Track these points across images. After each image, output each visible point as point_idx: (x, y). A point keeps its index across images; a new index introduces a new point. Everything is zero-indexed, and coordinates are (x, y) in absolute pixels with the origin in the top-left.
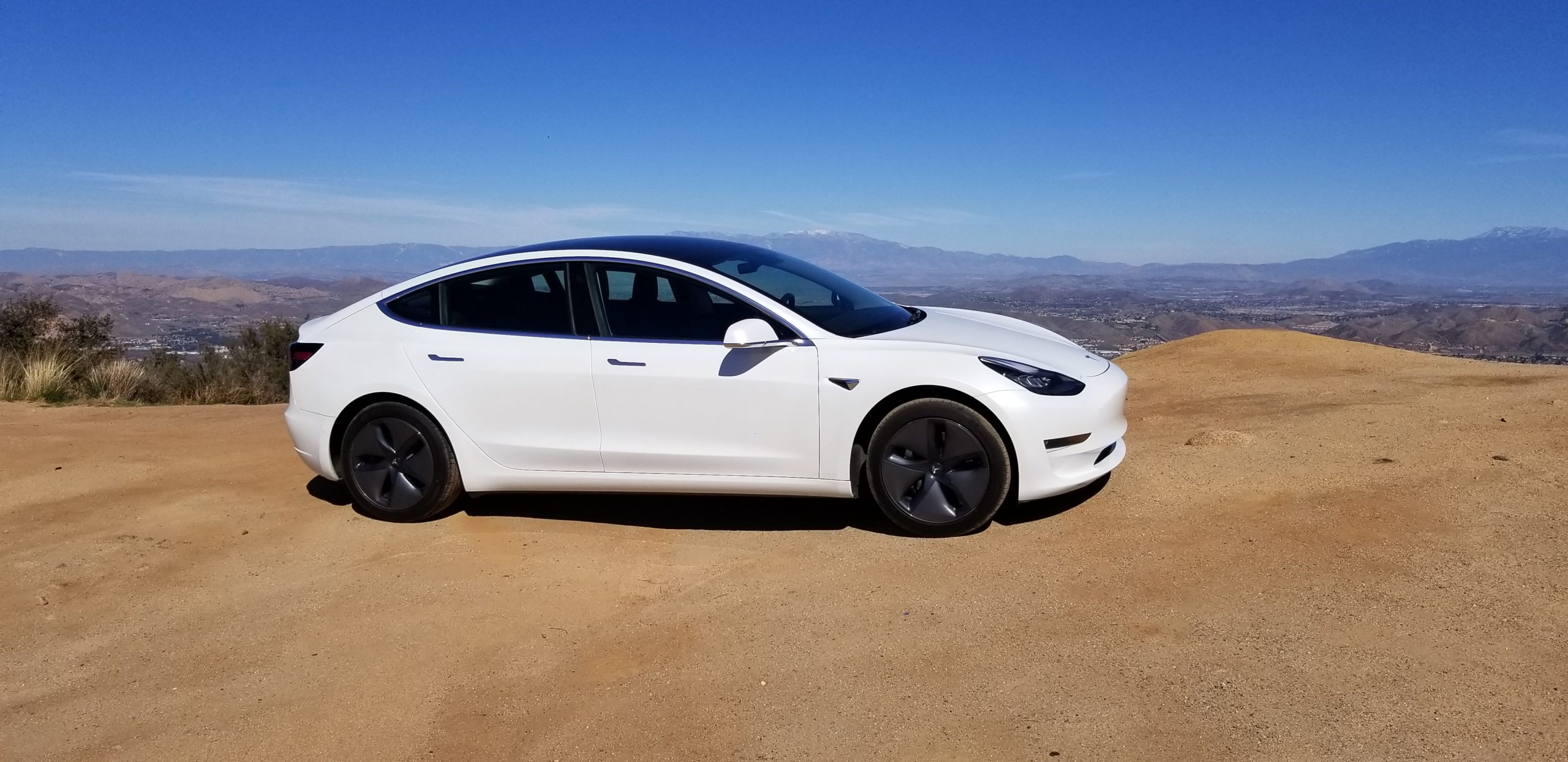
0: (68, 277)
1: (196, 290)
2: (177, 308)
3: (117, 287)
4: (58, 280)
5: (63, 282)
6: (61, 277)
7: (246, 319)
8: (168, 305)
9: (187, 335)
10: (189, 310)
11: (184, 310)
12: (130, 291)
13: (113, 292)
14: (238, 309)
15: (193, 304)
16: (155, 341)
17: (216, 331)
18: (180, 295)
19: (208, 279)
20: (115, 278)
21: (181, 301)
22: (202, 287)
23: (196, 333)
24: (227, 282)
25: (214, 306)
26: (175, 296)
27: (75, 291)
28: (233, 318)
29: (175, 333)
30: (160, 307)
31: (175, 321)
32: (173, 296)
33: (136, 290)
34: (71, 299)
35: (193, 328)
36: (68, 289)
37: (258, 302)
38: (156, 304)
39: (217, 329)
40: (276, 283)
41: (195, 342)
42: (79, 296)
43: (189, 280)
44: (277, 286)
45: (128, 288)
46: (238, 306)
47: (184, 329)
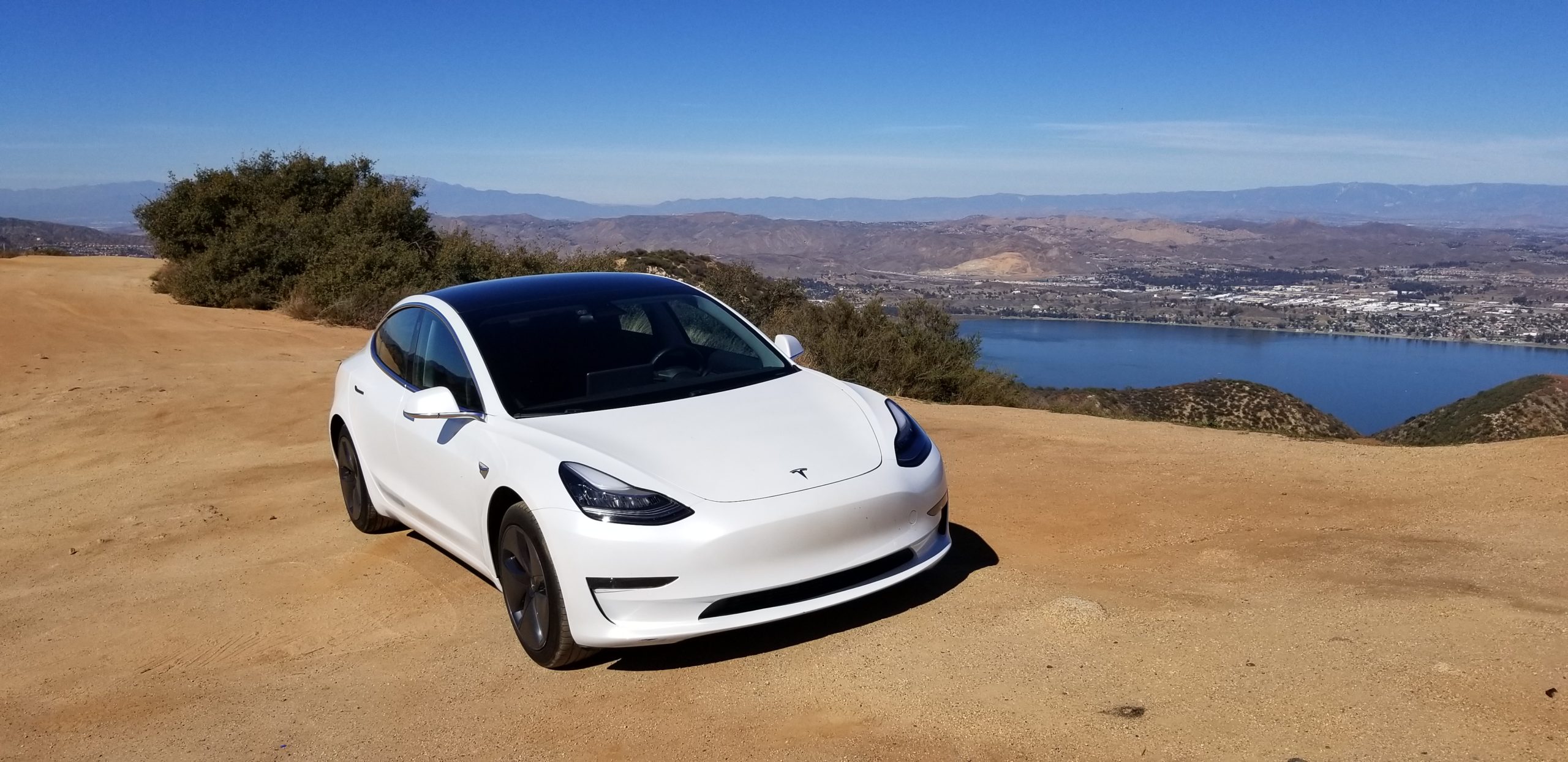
0: (1026, 219)
1: (1133, 231)
2: (1115, 248)
3: (1066, 228)
4: (1018, 221)
5: (1021, 223)
6: (1020, 219)
7: (1177, 260)
8: (1107, 245)
9: (1122, 274)
10: (1125, 250)
11: (1122, 250)
12: (1076, 231)
13: (1062, 232)
14: (1171, 250)
15: (1130, 244)
16: (1094, 278)
17: (1149, 270)
18: (1119, 236)
19: (1144, 221)
20: (1064, 220)
21: (1119, 242)
22: (1139, 229)
23: (1130, 273)
24: (1162, 224)
25: (1148, 247)
26: (1115, 237)
27: (1031, 231)
28: (1165, 259)
29: (1111, 272)
30: (1100, 247)
31: (1112, 260)
32: (1113, 237)
33: (1081, 231)
34: (1027, 239)
35: (1128, 267)
36: (1025, 230)
37: (1189, 243)
38: (1097, 245)
39: (1150, 269)
40: (1210, 225)
41: (1129, 281)
42: (1033, 236)
43: (1128, 222)
44: (1210, 228)
45: (1074, 229)
46: (1171, 247)
47: (1119, 268)
